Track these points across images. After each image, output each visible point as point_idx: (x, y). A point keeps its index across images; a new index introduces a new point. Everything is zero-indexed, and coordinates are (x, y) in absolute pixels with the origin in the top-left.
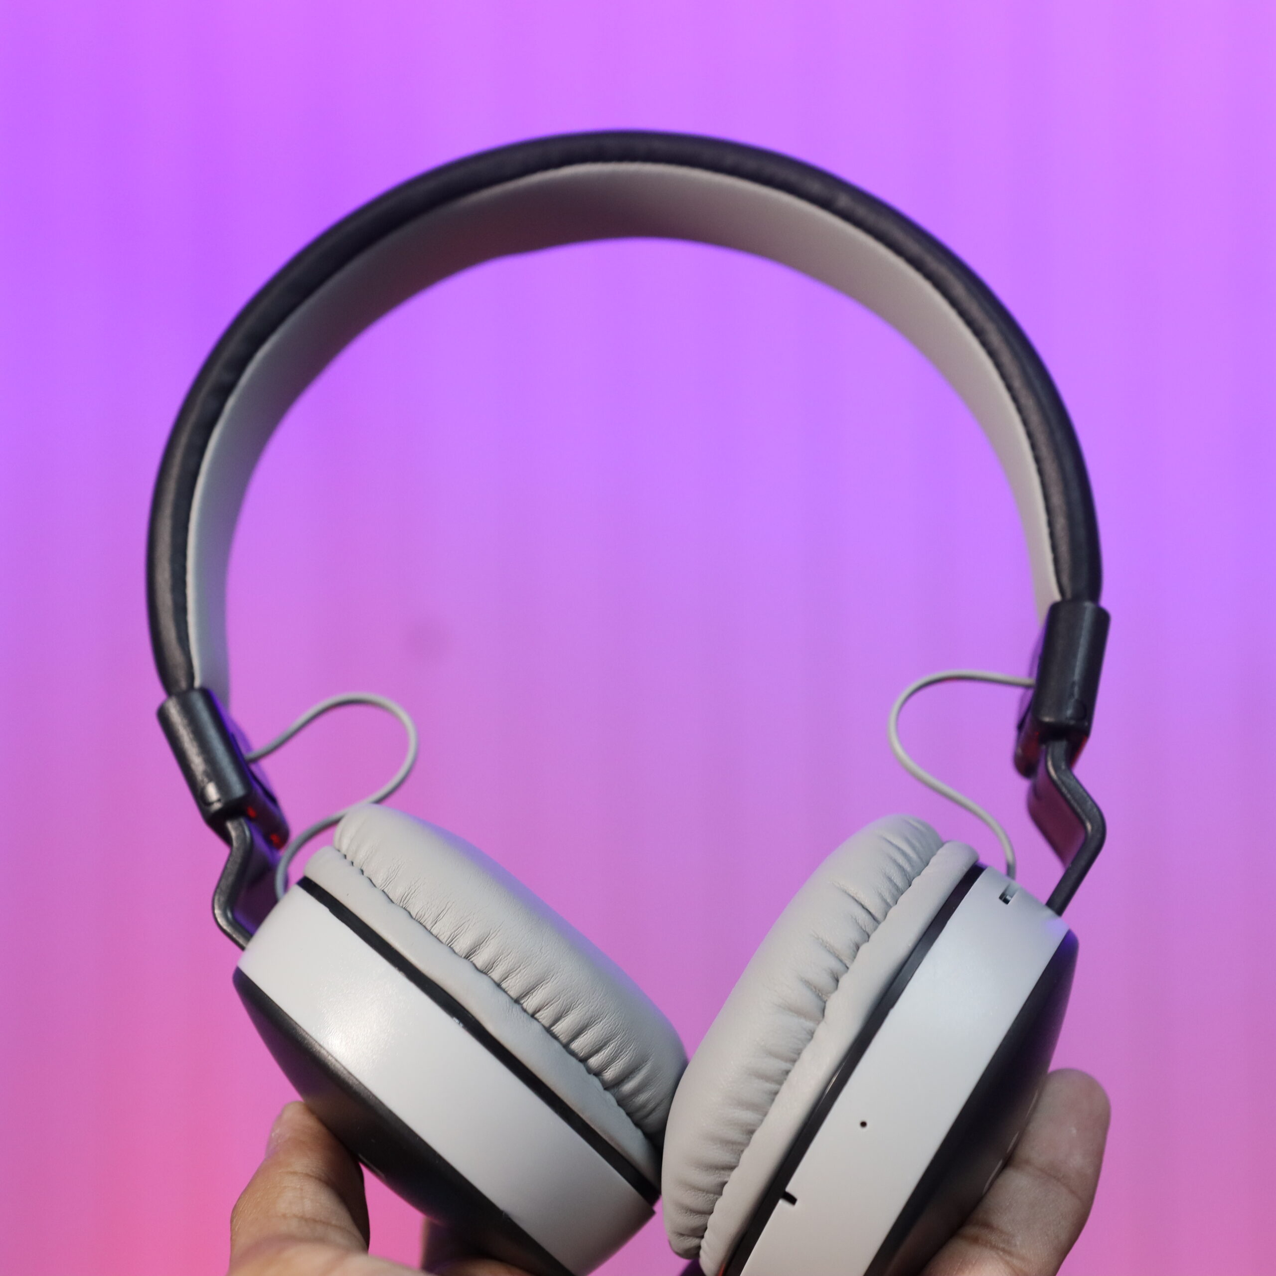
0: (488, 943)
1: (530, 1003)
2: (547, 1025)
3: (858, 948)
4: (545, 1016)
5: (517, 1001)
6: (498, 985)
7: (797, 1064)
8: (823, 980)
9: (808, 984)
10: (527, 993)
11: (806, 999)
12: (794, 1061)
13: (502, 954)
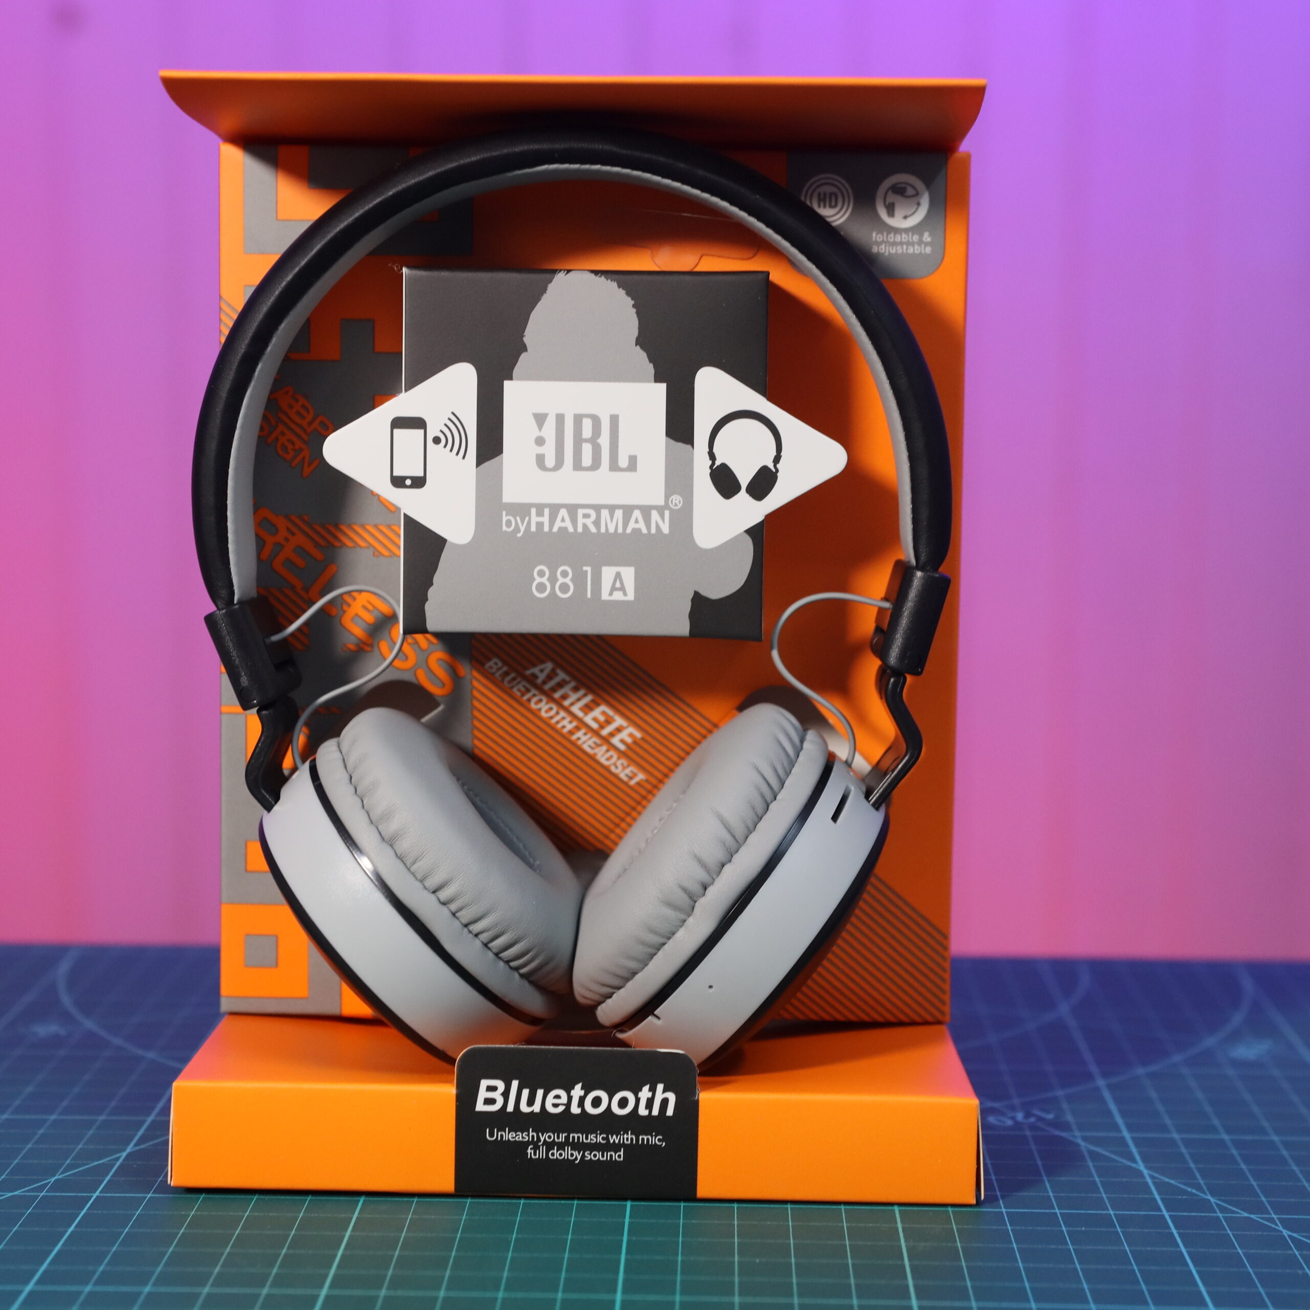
0: (449, 887)
1: (476, 928)
2: (485, 942)
3: (723, 865)
4: (484, 937)
5: (466, 926)
6: (454, 914)
7: (671, 940)
8: (696, 888)
9: (685, 890)
10: (475, 921)
11: (683, 899)
12: (669, 938)
13: (459, 895)
